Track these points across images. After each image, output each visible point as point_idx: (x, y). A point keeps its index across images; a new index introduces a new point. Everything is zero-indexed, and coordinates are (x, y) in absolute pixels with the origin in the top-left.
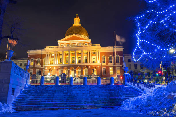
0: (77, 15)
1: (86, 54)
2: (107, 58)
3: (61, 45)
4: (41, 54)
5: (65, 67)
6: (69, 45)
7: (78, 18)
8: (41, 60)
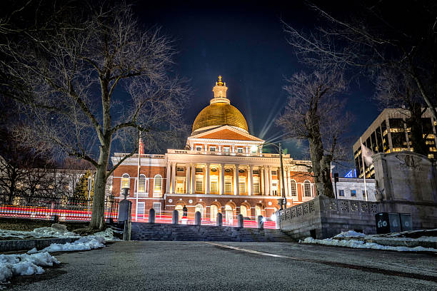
0: (220, 77)
1: (258, 173)
2: (299, 185)
3: (197, 146)
4: (148, 165)
5: (216, 200)
6: (216, 150)
7: (223, 85)
8: (147, 179)
